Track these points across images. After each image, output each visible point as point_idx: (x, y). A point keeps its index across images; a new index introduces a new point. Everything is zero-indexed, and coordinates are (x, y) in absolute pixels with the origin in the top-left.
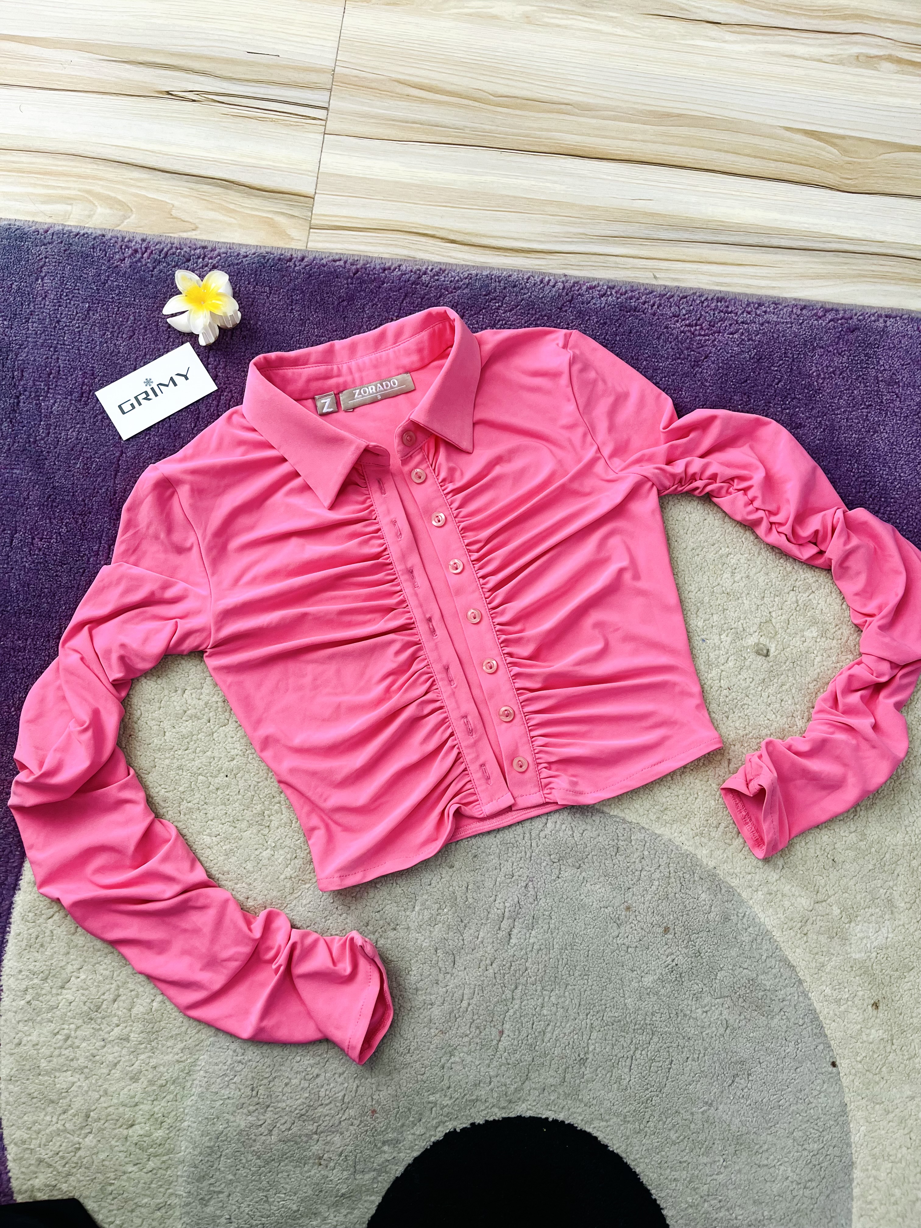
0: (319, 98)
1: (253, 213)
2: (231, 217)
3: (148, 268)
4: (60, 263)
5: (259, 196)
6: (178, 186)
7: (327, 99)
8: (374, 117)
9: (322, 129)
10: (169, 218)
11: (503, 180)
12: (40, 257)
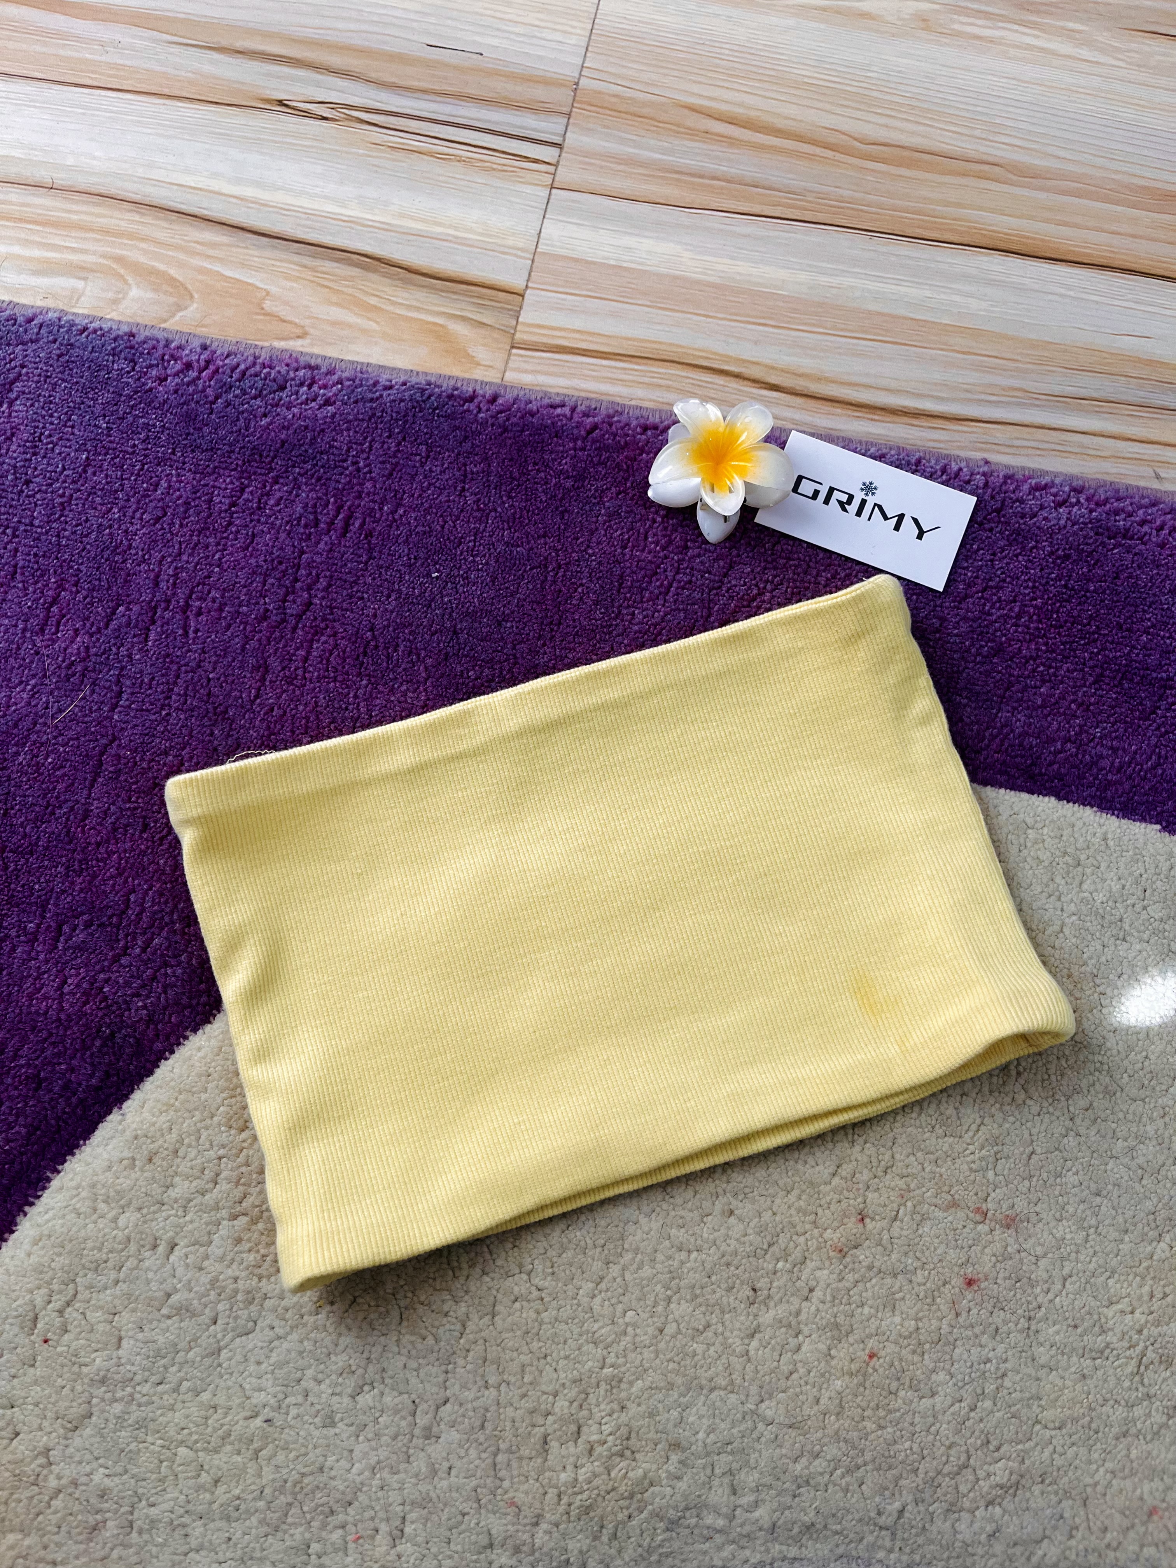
0: (549, 127)
1: (410, 314)
2: (369, 319)
3: (206, 397)
4: (48, 377)
5: (423, 286)
6: (281, 261)
7: (561, 129)
8: (644, 164)
9: (548, 179)
10: (257, 314)
11: (872, 286)
12: (13, 364)
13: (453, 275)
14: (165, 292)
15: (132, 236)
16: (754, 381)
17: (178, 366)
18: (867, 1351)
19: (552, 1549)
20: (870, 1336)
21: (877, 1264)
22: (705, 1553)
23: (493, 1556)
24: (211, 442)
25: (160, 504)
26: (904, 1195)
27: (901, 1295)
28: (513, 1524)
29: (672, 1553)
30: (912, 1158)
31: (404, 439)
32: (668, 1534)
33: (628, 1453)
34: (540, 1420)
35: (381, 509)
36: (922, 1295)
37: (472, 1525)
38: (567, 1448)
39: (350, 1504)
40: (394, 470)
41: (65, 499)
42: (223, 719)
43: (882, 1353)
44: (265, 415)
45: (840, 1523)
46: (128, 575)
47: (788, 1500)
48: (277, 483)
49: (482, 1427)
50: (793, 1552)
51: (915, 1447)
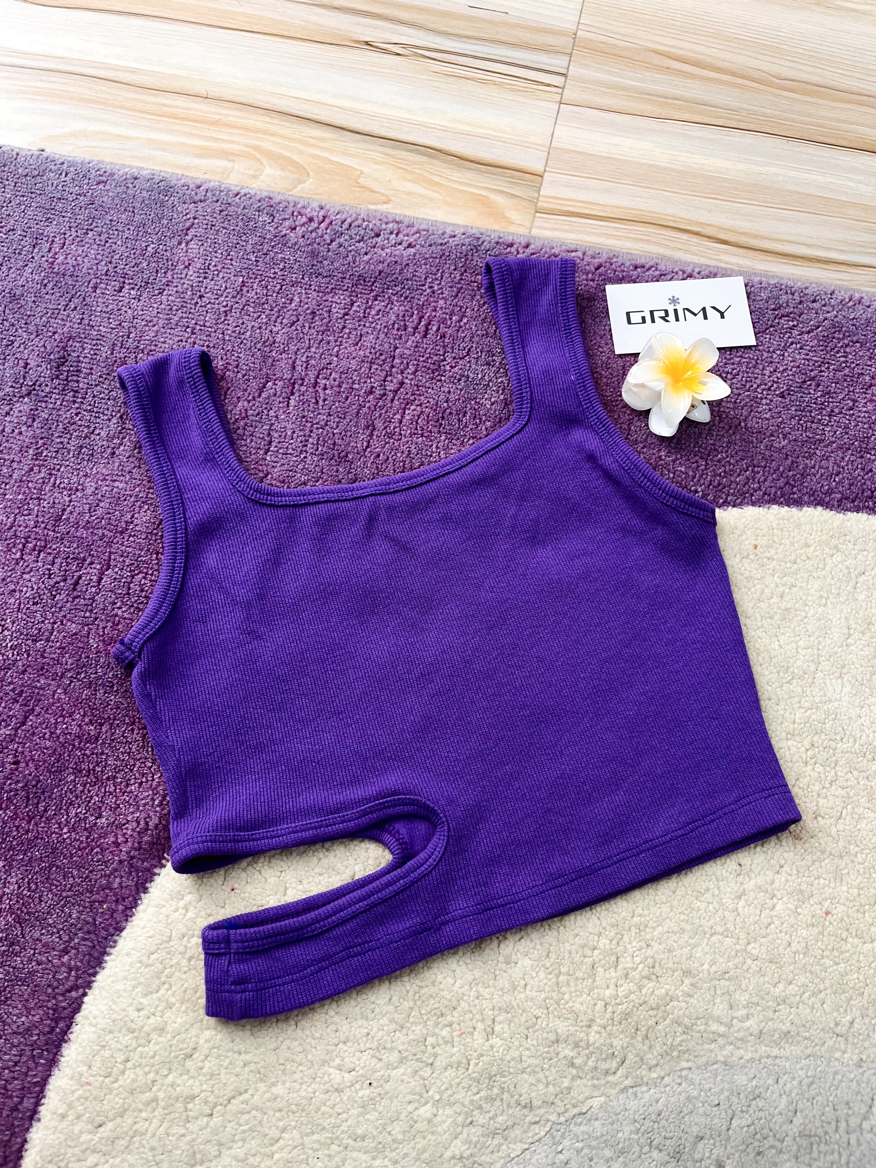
0: (556, 62)
1: (463, 188)
2: (434, 191)
3: (324, 240)
4: (213, 225)
5: (471, 169)
6: (370, 151)
7: (566, 64)
8: (623, 89)
9: (558, 97)
10: (355, 186)
11: (791, 174)
12: (188, 216)
13: (492, 162)
14: (289, 171)
15: (265, 132)
16: (709, 237)
17: (304, 219)
18: (824, 910)
19: (601, 1045)
20: (826, 899)
21: (828, 849)
22: (711, 1051)
23: (560, 1049)
24: (329, 271)
25: (295, 313)
26: (846, 800)
27: (846, 871)
28: (573, 1026)
29: (688, 1050)
30: (850, 775)
31: (465, 271)
32: (685, 1036)
33: (654, 977)
34: (590, 953)
35: (451, 319)
36: (861, 871)
37: (544, 1026)
38: (610, 973)
39: (455, 1009)
40: (459, 292)
41: (228, 308)
42: (345, 461)
43: (834, 912)
44: (366, 254)
45: (808, 1031)
46: (274, 361)
47: (771, 1014)
48: (376, 300)
49: (548, 956)
50: (775, 1052)
51: (861, 978)
